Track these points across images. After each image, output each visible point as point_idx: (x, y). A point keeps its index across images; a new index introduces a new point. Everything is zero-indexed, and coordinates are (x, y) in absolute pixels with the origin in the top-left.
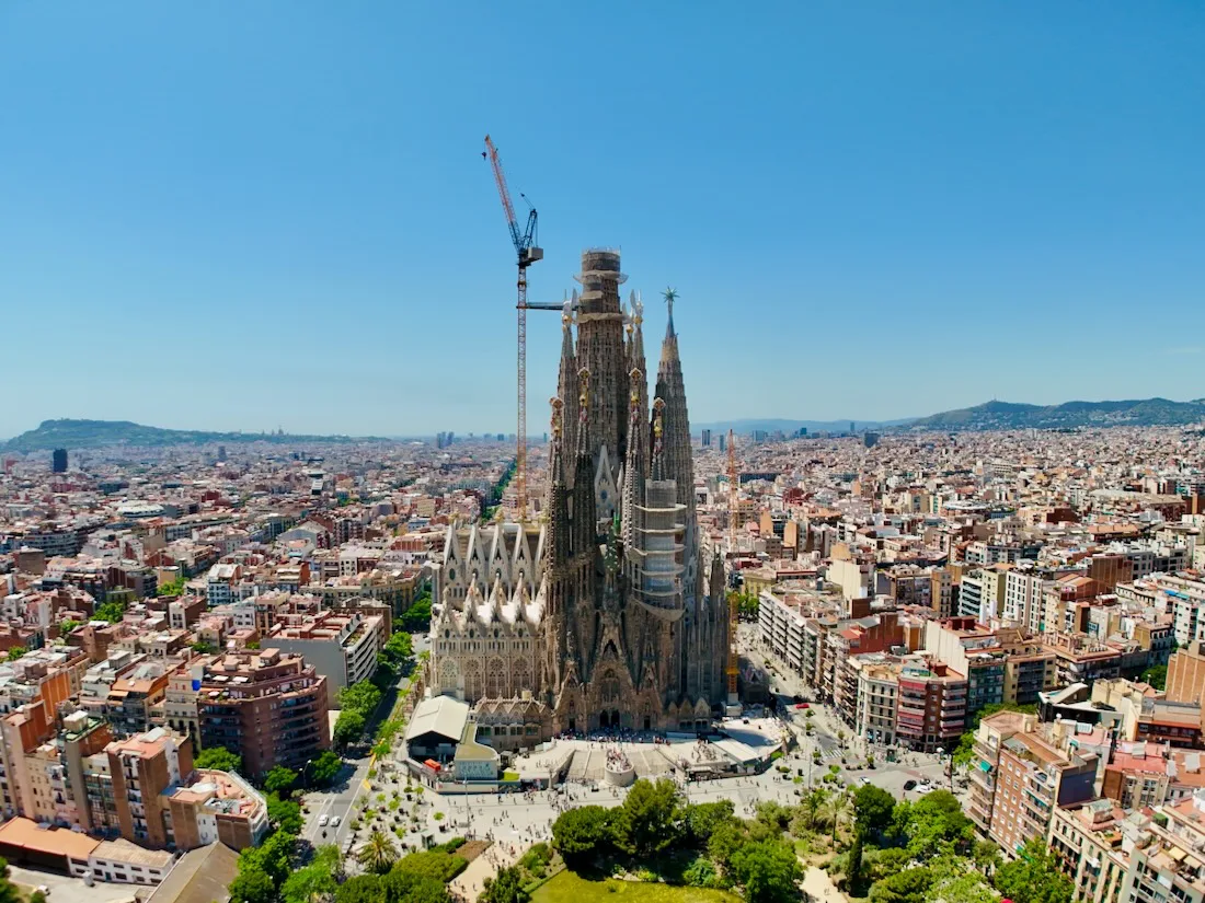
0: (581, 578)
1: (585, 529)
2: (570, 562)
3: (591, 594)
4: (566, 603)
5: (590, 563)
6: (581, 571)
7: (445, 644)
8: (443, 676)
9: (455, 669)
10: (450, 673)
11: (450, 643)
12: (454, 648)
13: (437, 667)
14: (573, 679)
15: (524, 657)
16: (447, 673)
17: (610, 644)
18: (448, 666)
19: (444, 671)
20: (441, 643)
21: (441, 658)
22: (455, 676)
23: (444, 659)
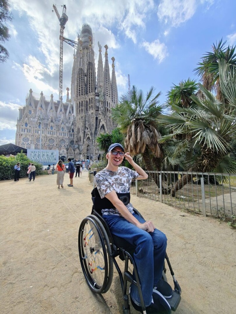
0: (91, 102)
1: (92, 85)
2: (86, 96)
3: (94, 109)
4: (85, 110)
6: (91, 99)
7: (24, 129)
8: (22, 144)
9: (30, 141)
10: (27, 143)
11: (28, 129)
12: (30, 132)
13: (19, 139)
14: (89, 138)
15: (64, 139)
16: (25, 143)
17: (103, 126)
18: (26, 140)
19: (23, 142)
20: (22, 129)
21: (22, 135)
22: (29, 145)
23: (23, 136)
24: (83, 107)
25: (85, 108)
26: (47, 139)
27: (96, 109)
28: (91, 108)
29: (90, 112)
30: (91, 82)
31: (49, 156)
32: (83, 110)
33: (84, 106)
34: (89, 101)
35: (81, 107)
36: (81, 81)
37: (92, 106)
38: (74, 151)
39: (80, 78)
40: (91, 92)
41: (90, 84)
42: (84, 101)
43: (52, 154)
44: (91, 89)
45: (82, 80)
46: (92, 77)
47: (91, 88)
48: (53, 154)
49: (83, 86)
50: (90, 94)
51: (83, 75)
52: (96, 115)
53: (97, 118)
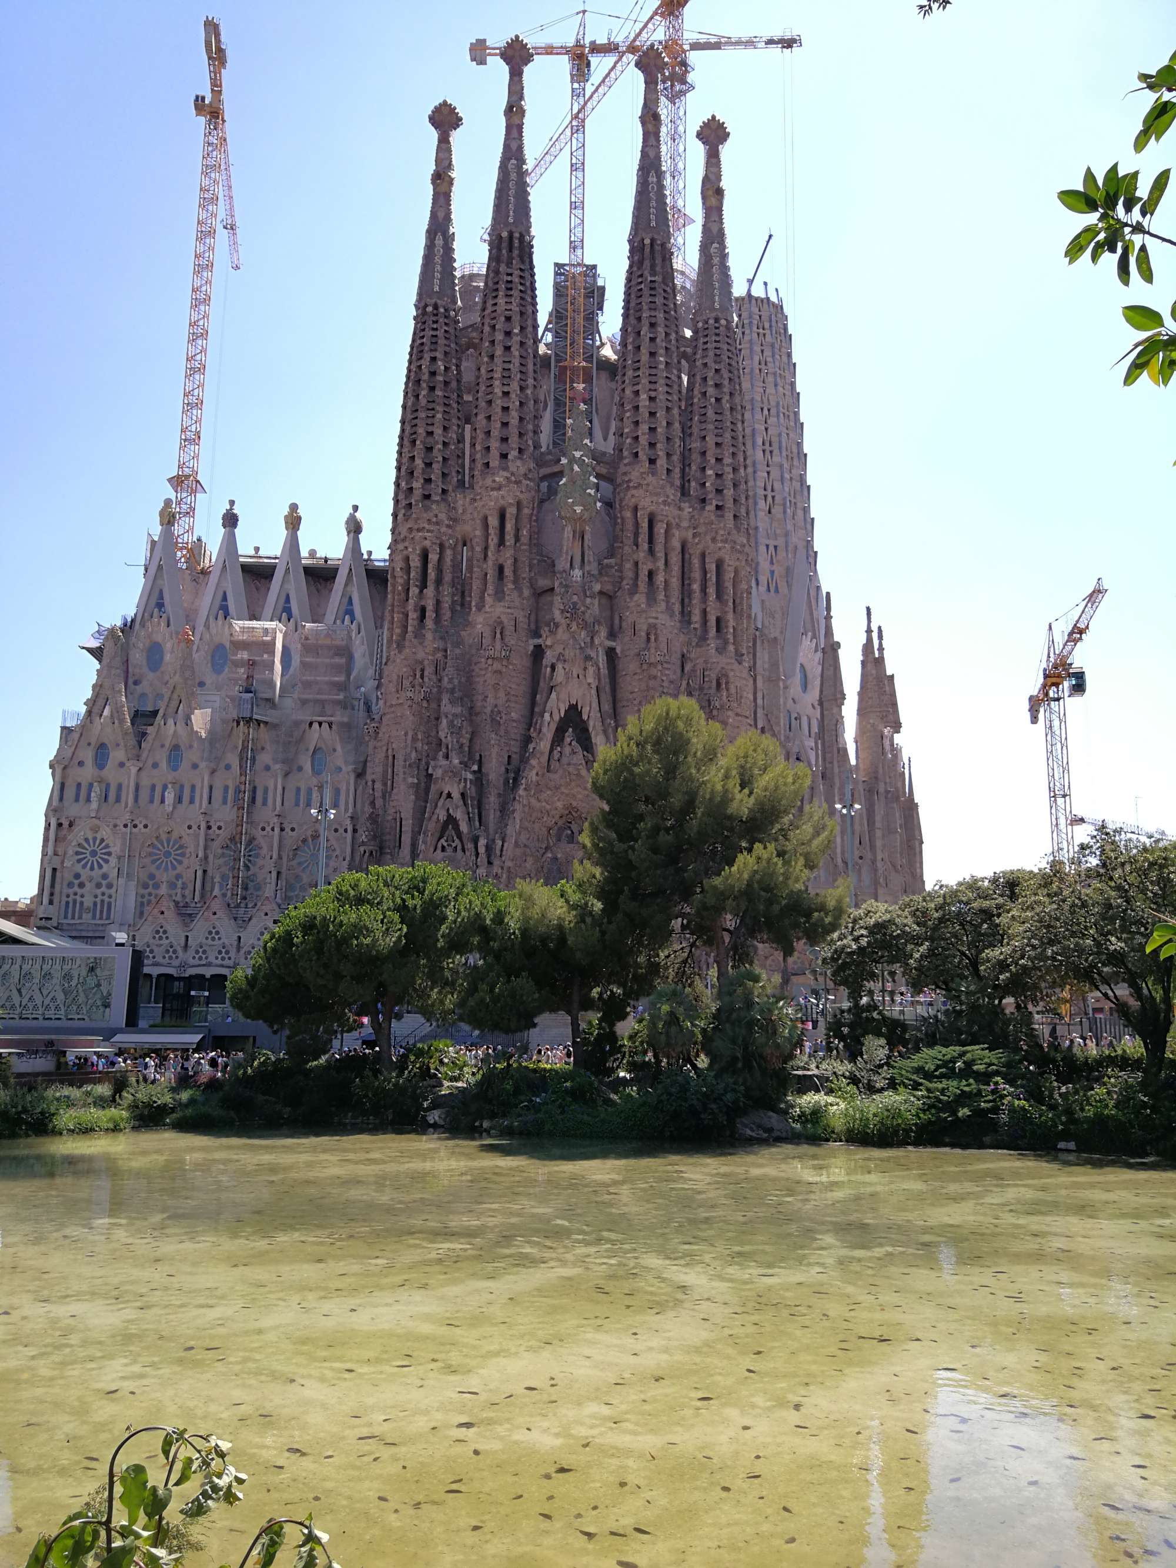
0: (493, 541)
1: (505, 409)
2: (461, 501)
3: (518, 588)
4: (447, 614)
5: (519, 505)
6: (494, 522)
7: (91, 785)
8: (70, 885)
9: (113, 860)
10: (97, 873)
11: (108, 785)
12: (118, 800)
13: (56, 854)
14: (451, 820)
16: (85, 874)
17: (574, 716)
18: (94, 853)
19: (78, 868)
20: (79, 785)
21: (71, 825)
22: (110, 886)
23: (81, 832)
24: (430, 591)
25: (447, 590)
26: (209, 840)
27: (543, 583)
28: (490, 589)
29: (480, 619)
30: (498, 391)
31: (74, 983)
32: (430, 614)
33: (439, 582)
34: (478, 533)
35: (414, 591)
36: (423, 401)
37: (501, 569)
39: (418, 382)
40: (495, 462)
41: (490, 402)
42: (442, 546)
43: (92, 969)
44: (495, 444)
45: (432, 389)
46: (507, 348)
47: (496, 433)
48: (98, 971)
49: (438, 431)
50: (488, 482)
51: (439, 355)
52: (537, 634)
53: (538, 652)
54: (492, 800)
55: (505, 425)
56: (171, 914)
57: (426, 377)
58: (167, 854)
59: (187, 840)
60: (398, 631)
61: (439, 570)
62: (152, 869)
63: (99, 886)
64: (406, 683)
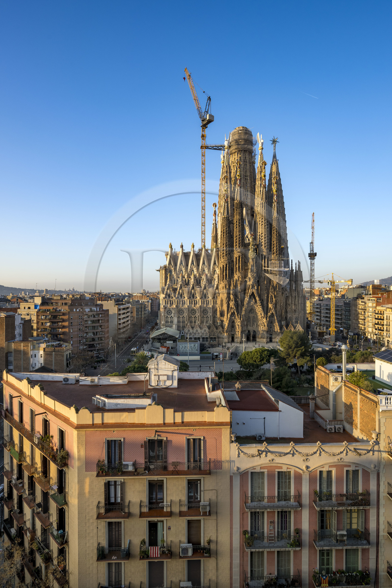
0: (238, 262)
2: (232, 254)
3: (242, 271)
4: (230, 275)
5: (242, 255)
7: (168, 301)
8: (166, 318)
9: (173, 314)
10: (170, 316)
13: (164, 313)
14: (234, 312)
15: (207, 308)
16: (168, 316)
17: (253, 295)
18: (169, 313)
19: (167, 315)
20: (166, 301)
22: (172, 318)
24: (228, 271)
25: (230, 271)
26: (188, 310)
27: (246, 268)
28: (237, 270)
29: (236, 276)
33: (229, 269)
34: (235, 260)
36: (225, 236)
37: (239, 267)
38: (217, 329)
39: (224, 233)
42: (229, 263)
44: (238, 244)
45: (226, 234)
52: (245, 278)
53: (246, 281)
54: (240, 308)
55: (239, 241)
56: (190, 328)
57: (225, 232)
58: (181, 313)
59: (184, 310)
60: (222, 278)
61: (229, 267)
62: (179, 315)
63: (171, 318)
64: (224, 288)
